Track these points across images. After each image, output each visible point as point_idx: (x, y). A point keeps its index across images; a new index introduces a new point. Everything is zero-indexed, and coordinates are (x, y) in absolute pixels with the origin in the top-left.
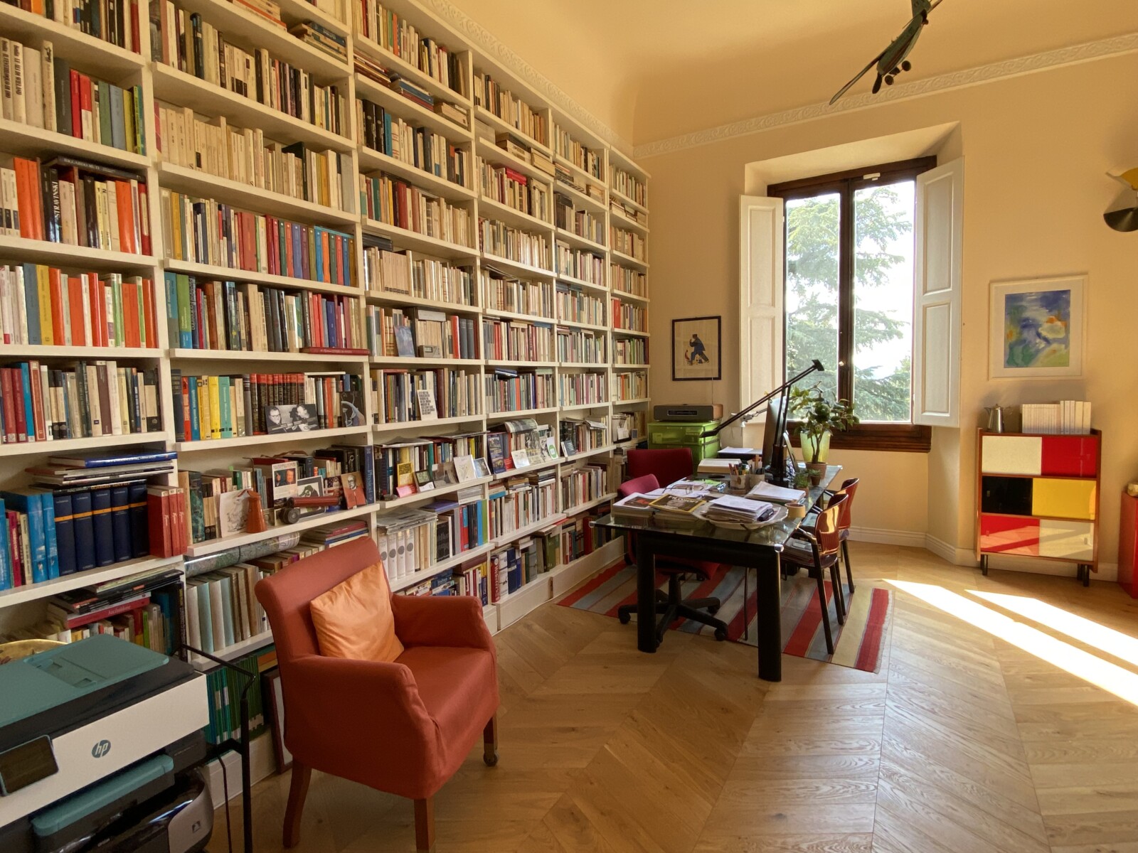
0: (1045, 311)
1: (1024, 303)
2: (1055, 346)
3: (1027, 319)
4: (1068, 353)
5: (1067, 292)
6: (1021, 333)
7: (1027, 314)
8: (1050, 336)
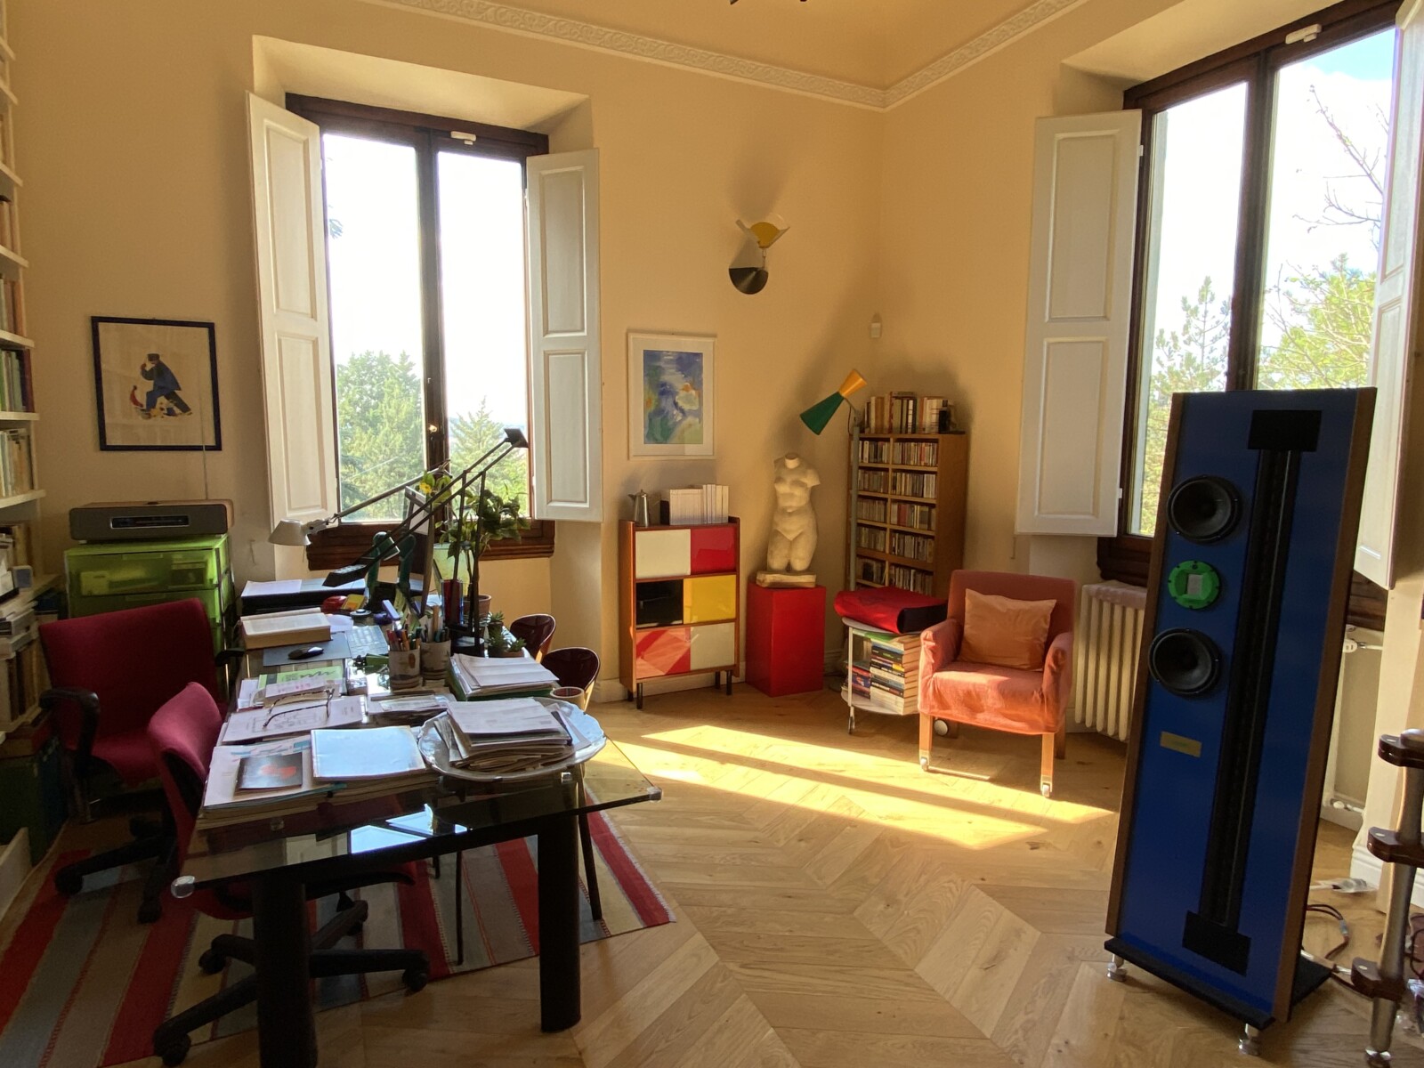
0: (680, 376)
1: (662, 364)
2: (690, 419)
3: (664, 385)
4: (702, 427)
5: (699, 355)
6: (659, 401)
7: (666, 378)
8: (686, 407)
